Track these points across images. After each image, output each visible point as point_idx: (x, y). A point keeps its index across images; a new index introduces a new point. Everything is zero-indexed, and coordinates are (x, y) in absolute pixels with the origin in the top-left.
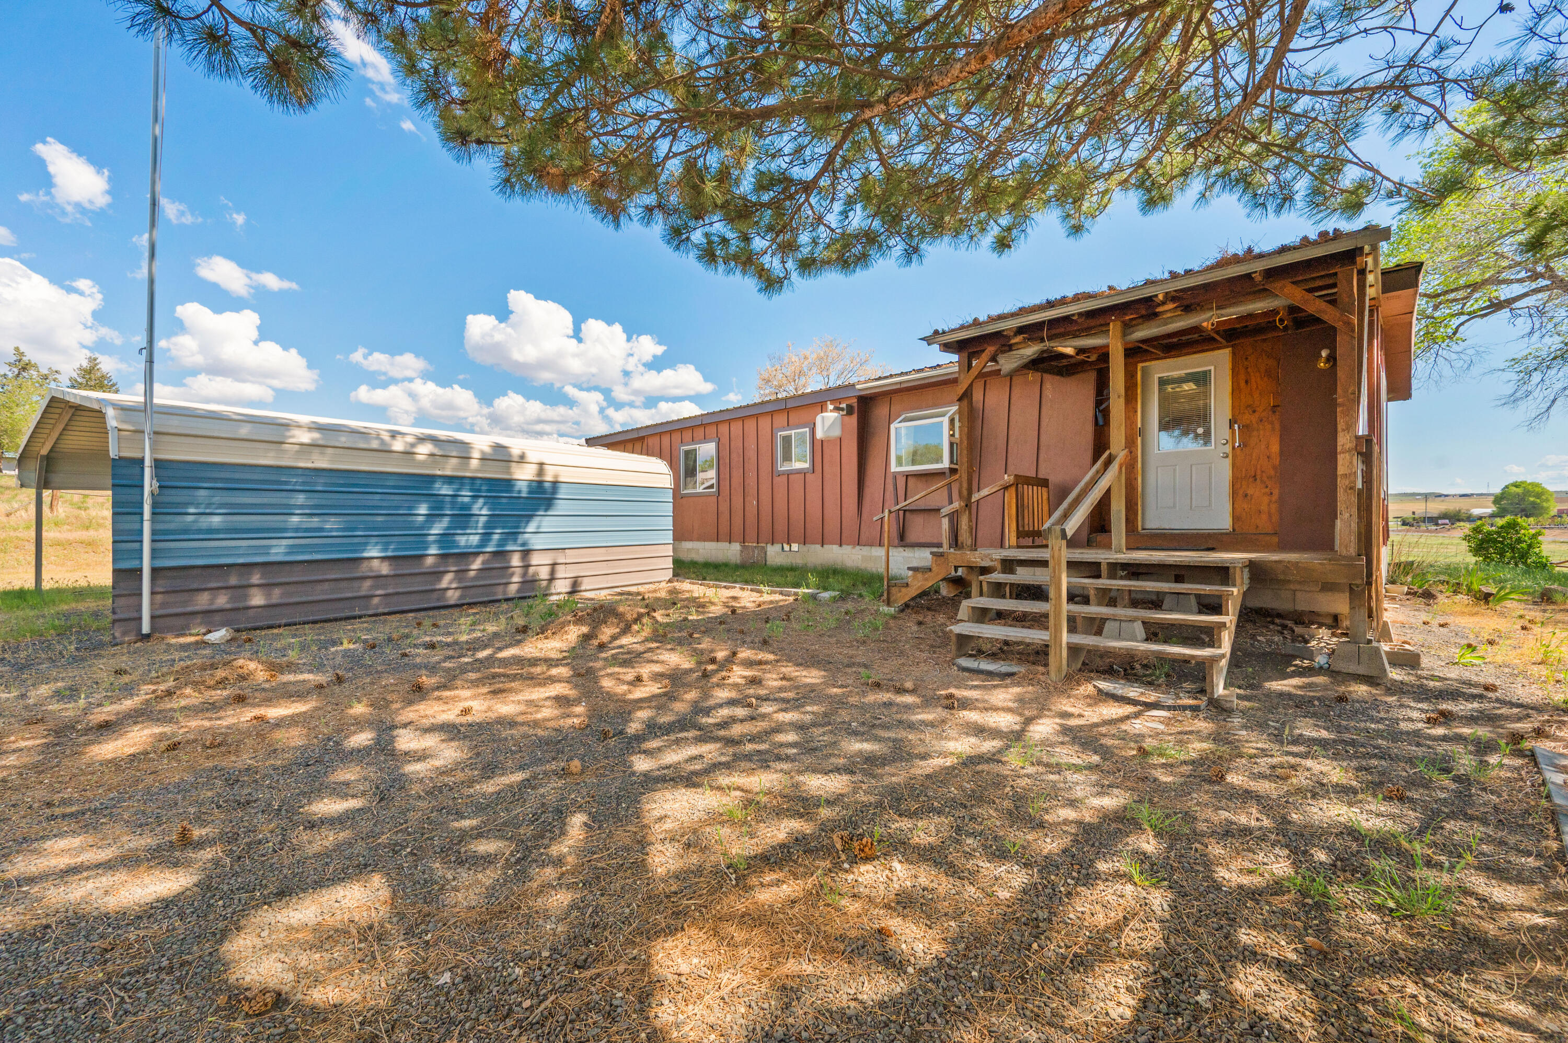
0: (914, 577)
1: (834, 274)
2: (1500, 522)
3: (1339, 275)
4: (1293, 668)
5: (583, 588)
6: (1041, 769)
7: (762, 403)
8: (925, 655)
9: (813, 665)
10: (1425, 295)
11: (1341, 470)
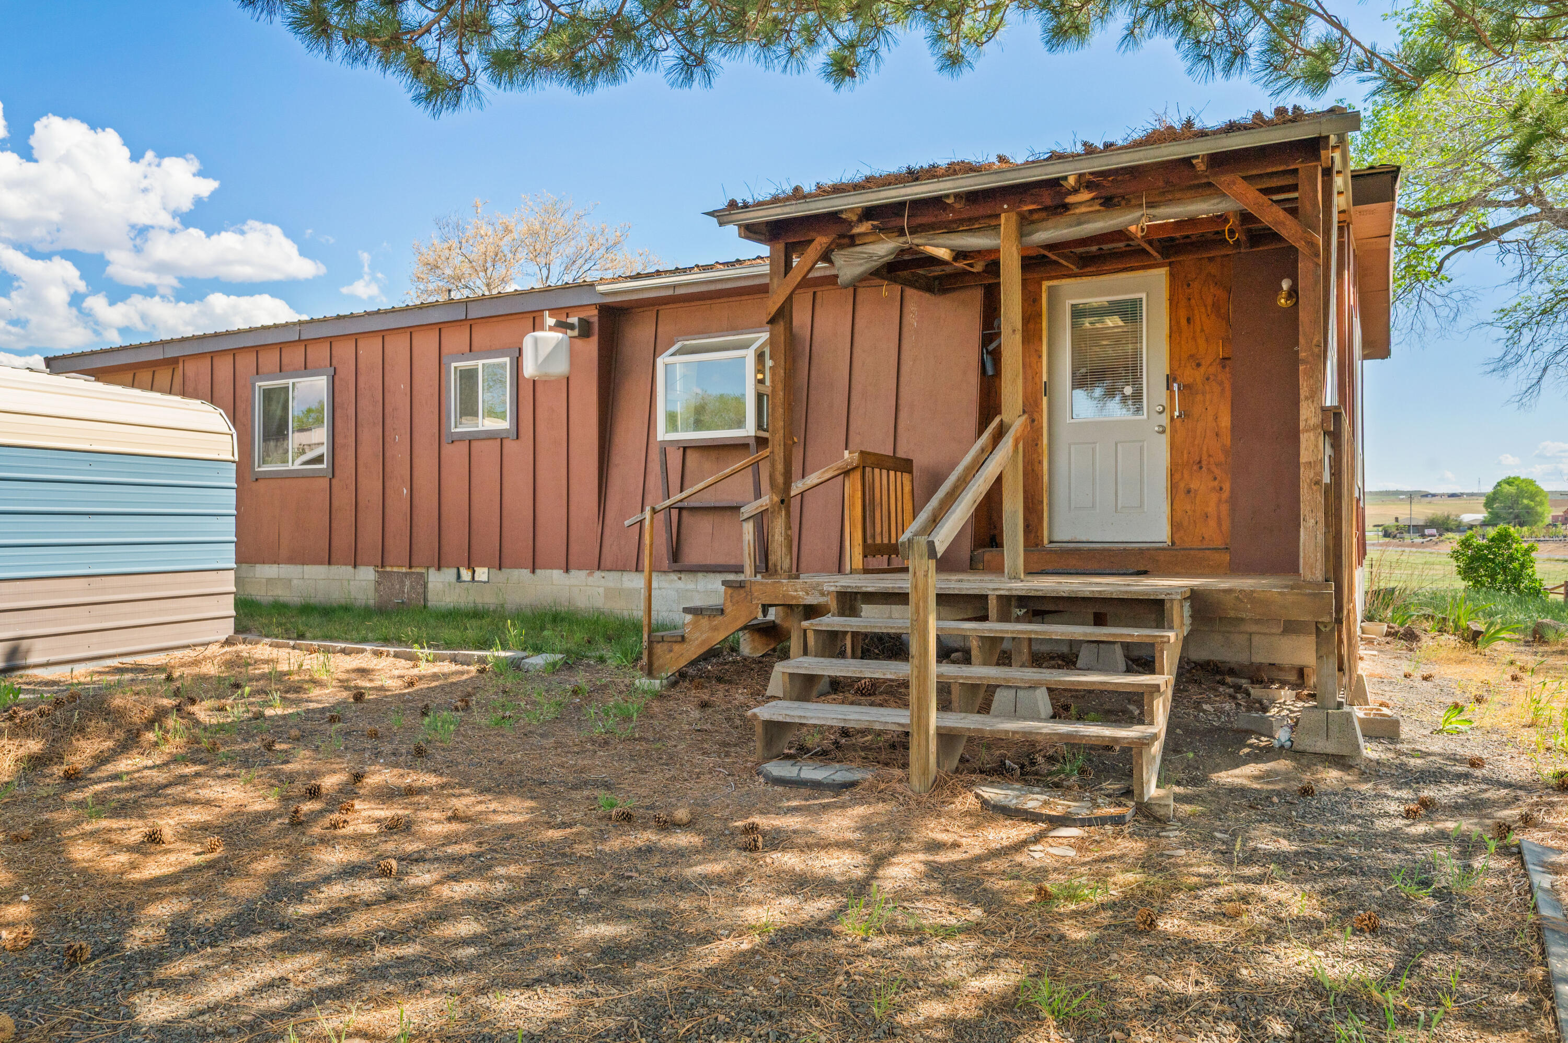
0: (695, 624)
1: (555, 84)
2: (1492, 532)
3: (1301, 173)
4: (1247, 750)
5: (31, 660)
6: (894, 939)
7: (422, 307)
8: (710, 761)
9: (510, 791)
10: (1406, 212)
11: (1305, 457)
